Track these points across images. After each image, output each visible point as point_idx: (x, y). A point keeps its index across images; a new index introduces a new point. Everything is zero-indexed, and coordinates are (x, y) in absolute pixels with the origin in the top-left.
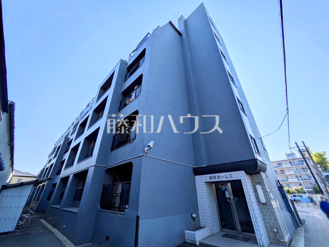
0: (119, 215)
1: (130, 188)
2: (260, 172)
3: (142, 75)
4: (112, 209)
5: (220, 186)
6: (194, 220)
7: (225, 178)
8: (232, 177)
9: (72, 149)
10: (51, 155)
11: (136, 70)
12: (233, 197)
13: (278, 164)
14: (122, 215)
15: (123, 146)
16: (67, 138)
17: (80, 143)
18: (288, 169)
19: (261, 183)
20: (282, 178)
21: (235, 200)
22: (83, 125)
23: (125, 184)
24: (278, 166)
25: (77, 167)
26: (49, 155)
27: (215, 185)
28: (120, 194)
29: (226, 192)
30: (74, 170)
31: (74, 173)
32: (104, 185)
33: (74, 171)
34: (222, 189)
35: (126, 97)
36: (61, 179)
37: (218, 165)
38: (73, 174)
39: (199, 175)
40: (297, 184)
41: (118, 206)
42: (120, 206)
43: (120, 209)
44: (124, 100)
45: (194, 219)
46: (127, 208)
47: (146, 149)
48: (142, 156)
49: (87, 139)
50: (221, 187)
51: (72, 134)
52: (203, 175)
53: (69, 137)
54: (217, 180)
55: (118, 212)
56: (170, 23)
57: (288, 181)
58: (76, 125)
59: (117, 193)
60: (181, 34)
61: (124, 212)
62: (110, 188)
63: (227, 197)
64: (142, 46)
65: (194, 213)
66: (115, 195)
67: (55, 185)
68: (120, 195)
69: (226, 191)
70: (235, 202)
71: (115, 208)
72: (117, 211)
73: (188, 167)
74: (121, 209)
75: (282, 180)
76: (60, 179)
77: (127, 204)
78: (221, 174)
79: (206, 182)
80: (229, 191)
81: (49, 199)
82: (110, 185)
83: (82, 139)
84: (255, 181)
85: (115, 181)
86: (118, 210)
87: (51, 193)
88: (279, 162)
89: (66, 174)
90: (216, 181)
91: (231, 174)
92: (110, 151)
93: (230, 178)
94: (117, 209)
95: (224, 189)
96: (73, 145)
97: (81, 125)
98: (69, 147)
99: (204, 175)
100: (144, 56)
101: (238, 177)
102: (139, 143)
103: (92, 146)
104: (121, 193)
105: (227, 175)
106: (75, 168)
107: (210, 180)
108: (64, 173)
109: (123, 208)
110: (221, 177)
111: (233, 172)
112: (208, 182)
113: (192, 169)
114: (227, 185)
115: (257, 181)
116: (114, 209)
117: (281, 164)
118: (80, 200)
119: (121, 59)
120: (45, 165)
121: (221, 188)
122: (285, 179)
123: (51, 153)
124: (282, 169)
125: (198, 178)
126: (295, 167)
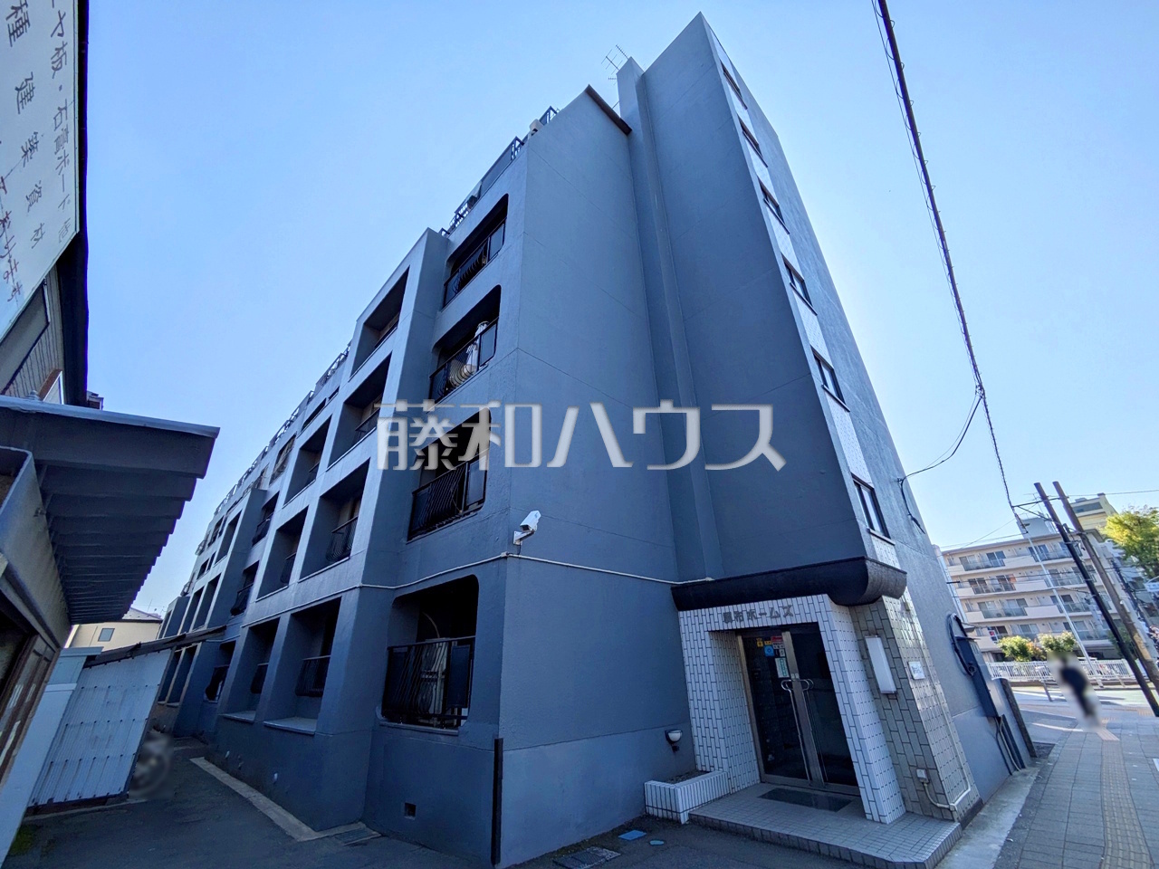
0: (442, 737)
1: (471, 656)
2: (880, 596)
3: (497, 290)
4: (422, 721)
5: (760, 643)
6: (675, 749)
7: (769, 619)
8: (791, 615)
9: (280, 530)
10: (207, 546)
11: (479, 267)
12: (798, 677)
13: (991, 556)
14: (451, 737)
15: (447, 523)
16: (256, 489)
17: (305, 512)
18: (1023, 572)
19: (884, 631)
20: (1002, 603)
21: (804, 685)
22: (313, 449)
23: (458, 645)
24: (988, 563)
25: (301, 591)
26: (201, 548)
27: (744, 640)
28: (443, 674)
29: (777, 660)
30: (292, 601)
31: (293, 612)
32: (390, 649)
33: (292, 605)
34: (766, 652)
35: (450, 361)
36: (250, 628)
37: (748, 576)
38: (289, 614)
39: (690, 609)
40: (1056, 624)
41: (438, 711)
42: (444, 710)
43: (446, 722)
44: (443, 371)
45: (674, 746)
46: (465, 718)
47: (518, 535)
48: (505, 558)
49: (327, 498)
50: (762, 645)
51: (274, 478)
52: (703, 610)
53: (265, 486)
54: (747, 624)
55: (439, 729)
56: (590, 92)
57: (1025, 614)
58: (286, 445)
59: (432, 670)
60: (630, 130)
61: (457, 729)
62: (412, 659)
63: (780, 676)
64: (497, 185)
65: (672, 728)
66: (427, 677)
67: (229, 647)
68: (443, 677)
69: (778, 656)
70: (805, 692)
71: (429, 717)
72: (437, 726)
73: (654, 584)
74: (448, 719)
75: (1004, 610)
76: (246, 630)
77: (466, 703)
78: (758, 607)
79: (712, 631)
80: (786, 657)
81: (212, 692)
82: (410, 647)
83: (310, 499)
84: (863, 625)
85: (425, 632)
86: (439, 723)
87: (220, 675)
88: (994, 551)
89: (267, 614)
90: (743, 627)
91: (790, 606)
92: (404, 541)
93: (785, 616)
94: (435, 721)
95: (772, 652)
96: (281, 517)
97: (303, 449)
98: (268, 523)
99: (707, 610)
100: (504, 222)
101: (808, 616)
102: (495, 516)
103: (345, 520)
104: (446, 673)
105: (776, 609)
106: (293, 595)
107: (725, 624)
108: (258, 609)
109: (455, 717)
110: (758, 616)
111: (794, 599)
112: (719, 631)
113: (670, 592)
114: (781, 638)
115: (871, 625)
116: (427, 722)
117: (1001, 555)
118: (320, 695)
119: (428, 229)
120: (188, 580)
121: (762, 649)
122: (1014, 606)
123: (206, 541)
124: (1004, 574)
125: (687, 618)
126: (1045, 565)
